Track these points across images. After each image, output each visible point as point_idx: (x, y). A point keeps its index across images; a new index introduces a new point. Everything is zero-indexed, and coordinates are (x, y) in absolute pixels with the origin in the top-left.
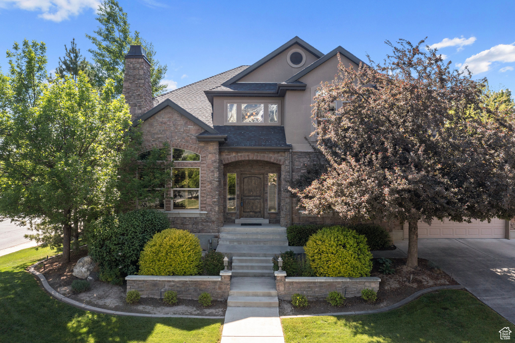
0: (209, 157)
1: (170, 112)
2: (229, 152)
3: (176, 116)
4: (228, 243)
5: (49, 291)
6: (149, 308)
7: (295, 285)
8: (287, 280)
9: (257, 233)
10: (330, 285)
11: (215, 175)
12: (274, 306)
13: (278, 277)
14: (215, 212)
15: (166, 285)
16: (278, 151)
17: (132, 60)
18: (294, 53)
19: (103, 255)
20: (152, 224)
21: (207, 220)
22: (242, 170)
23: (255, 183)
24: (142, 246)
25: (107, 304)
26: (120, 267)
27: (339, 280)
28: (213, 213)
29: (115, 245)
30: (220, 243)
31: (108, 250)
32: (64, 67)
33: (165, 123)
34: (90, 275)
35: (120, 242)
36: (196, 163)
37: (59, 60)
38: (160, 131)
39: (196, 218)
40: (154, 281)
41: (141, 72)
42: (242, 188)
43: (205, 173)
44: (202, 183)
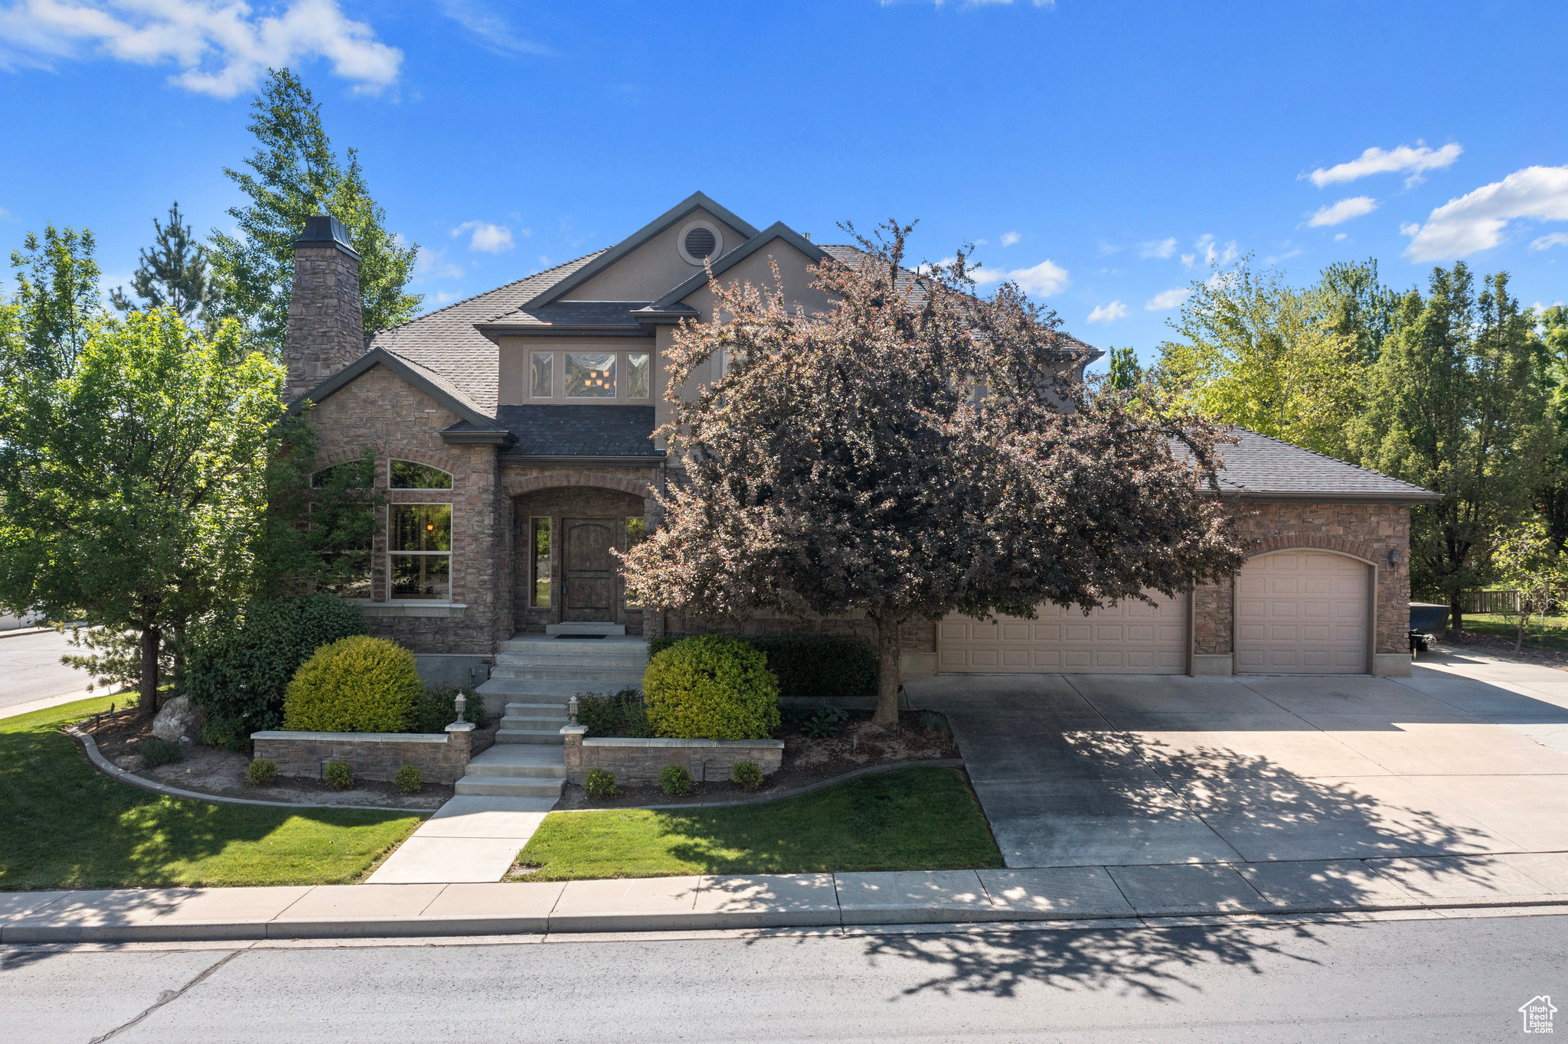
0: (471, 481)
1: (384, 378)
2: (523, 469)
3: (398, 387)
4: (512, 676)
5: (97, 762)
6: (289, 793)
7: (603, 753)
8: (585, 743)
9: (585, 655)
10: (678, 752)
11: (486, 522)
12: (551, 793)
13: (568, 735)
14: (485, 606)
15: (335, 750)
16: (636, 467)
17: (308, 252)
18: (694, 231)
19: (208, 690)
20: (319, 627)
21: (467, 624)
22: (565, 508)
23: (596, 541)
24: (290, 672)
25: (209, 785)
26: (246, 715)
27: (696, 744)
28: (481, 609)
29: (235, 667)
30: (493, 675)
31: (219, 679)
32: (152, 269)
33: (373, 403)
34: (186, 734)
35: (246, 662)
36: (443, 494)
37: (140, 254)
38: (361, 420)
39: (442, 619)
40: (310, 741)
41: (331, 281)
42: (566, 552)
43: (463, 517)
44: (455, 540)
